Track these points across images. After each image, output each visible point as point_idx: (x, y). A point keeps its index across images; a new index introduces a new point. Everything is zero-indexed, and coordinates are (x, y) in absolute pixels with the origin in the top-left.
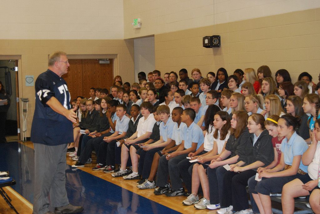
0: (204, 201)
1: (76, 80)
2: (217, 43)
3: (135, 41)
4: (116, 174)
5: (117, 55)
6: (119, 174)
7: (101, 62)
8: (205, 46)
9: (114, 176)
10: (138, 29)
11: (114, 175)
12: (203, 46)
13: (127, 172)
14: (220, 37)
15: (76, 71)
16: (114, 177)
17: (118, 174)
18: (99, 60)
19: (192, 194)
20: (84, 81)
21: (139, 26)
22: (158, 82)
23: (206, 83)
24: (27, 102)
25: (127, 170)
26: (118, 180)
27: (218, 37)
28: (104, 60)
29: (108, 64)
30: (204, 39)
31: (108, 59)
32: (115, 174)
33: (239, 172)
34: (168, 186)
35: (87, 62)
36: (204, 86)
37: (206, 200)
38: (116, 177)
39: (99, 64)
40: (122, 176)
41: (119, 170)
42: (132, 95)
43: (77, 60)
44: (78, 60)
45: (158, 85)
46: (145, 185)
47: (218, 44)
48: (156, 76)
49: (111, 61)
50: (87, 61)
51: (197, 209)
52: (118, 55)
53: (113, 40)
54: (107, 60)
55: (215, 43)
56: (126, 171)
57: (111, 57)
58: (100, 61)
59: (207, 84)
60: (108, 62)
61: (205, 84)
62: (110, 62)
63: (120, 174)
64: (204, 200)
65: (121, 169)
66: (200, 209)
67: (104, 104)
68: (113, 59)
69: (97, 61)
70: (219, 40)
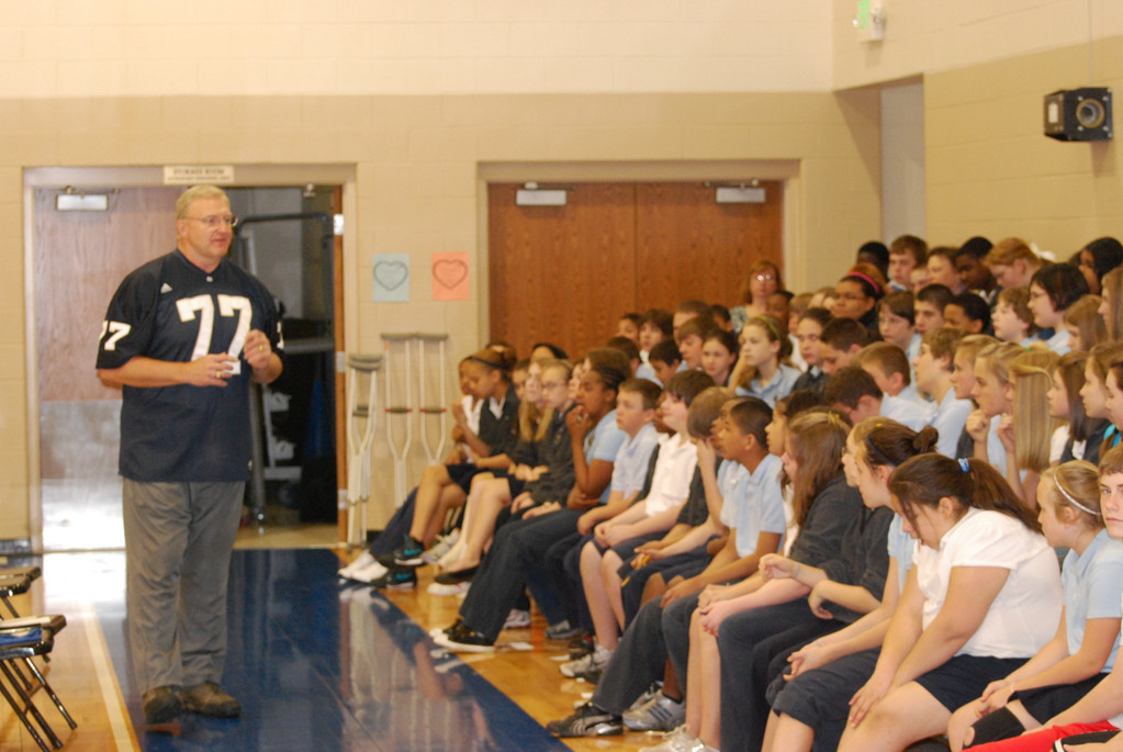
1: (604, 279)
2: (1098, 123)
3: (885, 95)
4: (581, 665)
5: (798, 161)
6: (592, 668)
7: (724, 195)
8: (1053, 134)
9: (571, 674)
10: (876, 44)
12: (1046, 134)
14: (1110, 95)
15: (606, 238)
17: (588, 666)
18: (719, 184)
20: (644, 280)
21: (874, 35)
23: (1016, 303)
24: (369, 371)
27: (1099, 95)
28: (737, 186)
29: (757, 206)
30: (1049, 100)
31: (755, 183)
32: (576, 666)
35: (660, 195)
39: (716, 202)
41: (591, 650)
43: (611, 185)
44: (614, 184)
47: (1104, 123)
48: (903, 262)
49: (774, 189)
50: (658, 190)
52: (803, 162)
53: (782, 95)
54: (753, 187)
55: (1088, 122)
57: (770, 174)
58: (719, 191)
59: (1015, 311)
60: (759, 196)
62: (768, 196)
63: (596, 664)
68: (781, 182)
69: (707, 192)
70: (1107, 107)
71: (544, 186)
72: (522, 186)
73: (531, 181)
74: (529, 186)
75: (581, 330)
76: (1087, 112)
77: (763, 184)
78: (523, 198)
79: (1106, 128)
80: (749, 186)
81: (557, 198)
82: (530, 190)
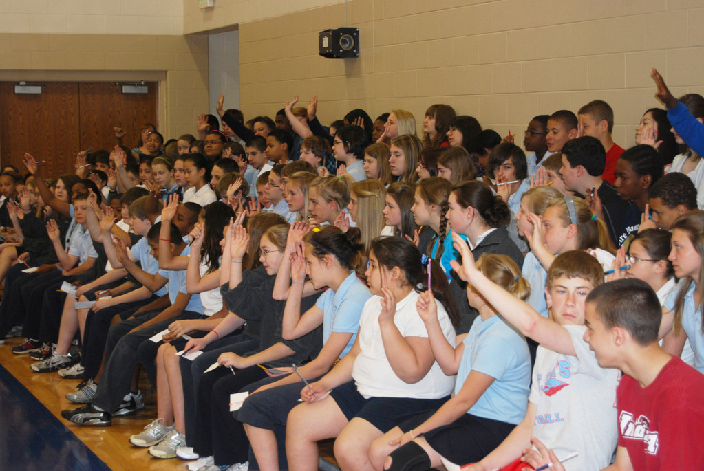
0: (173, 437)
1: (62, 133)
2: (351, 48)
4: (43, 364)
5: (166, 72)
6: (51, 366)
7: (126, 89)
8: (325, 53)
9: (37, 370)
10: (209, 9)
11: (38, 367)
12: (320, 54)
13: (70, 360)
14: (358, 32)
15: (63, 111)
16: (36, 372)
17: (47, 365)
18: (124, 84)
19: (157, 421)
20: (84, 134)
22: (212, 139)
23: (313, 148)
25: (69, 355)
26: (48, 380)
27: (352, 32)
28: (134, 85)
29: (143, 95)
30: (322, 35)
31: (143, 83)
32: (40, 365)
33: (233, 367)
34: (136, 397)
35: (92, 89)
36: (306, 153)
37: (177, 435)
38: (42, 371)
39: (122, 93)
40: (54, 370)
41: (50, 355)
42: (144, 172)
43: (66, 83)
44: (69, 83)
45: (211, 147)
46: (87, 395)
47: (354, 48)
49: (153, 87)
50: (91, 86)
51: (156, 458)
52: (168, 72)
53: (157, 36)
54: (142, 85)
55: (346, 47)
56: (69, 357)
57: (151, 78)
58: (124, 87)
59: (313, 152)
60: (145, 90)
61: (308, 150)
62: (149, 90)
63: (53, 364)
64: (174, 435)
65: (55, 353)
66: (162, 457)
67: (59, 190)
68: (157, 83)
69: (117, 87)
70: (356, 39)
71: (29, 84)
72: (18, 84)
73: (22, 81)
74: (21, 83)
75: (50, 160)
76: (344, 42)
77: (147, 83)
78: (18, 90)
79: (355, 51)
80: (140, 84)
81: (37, 90)
82: (21, 85)
